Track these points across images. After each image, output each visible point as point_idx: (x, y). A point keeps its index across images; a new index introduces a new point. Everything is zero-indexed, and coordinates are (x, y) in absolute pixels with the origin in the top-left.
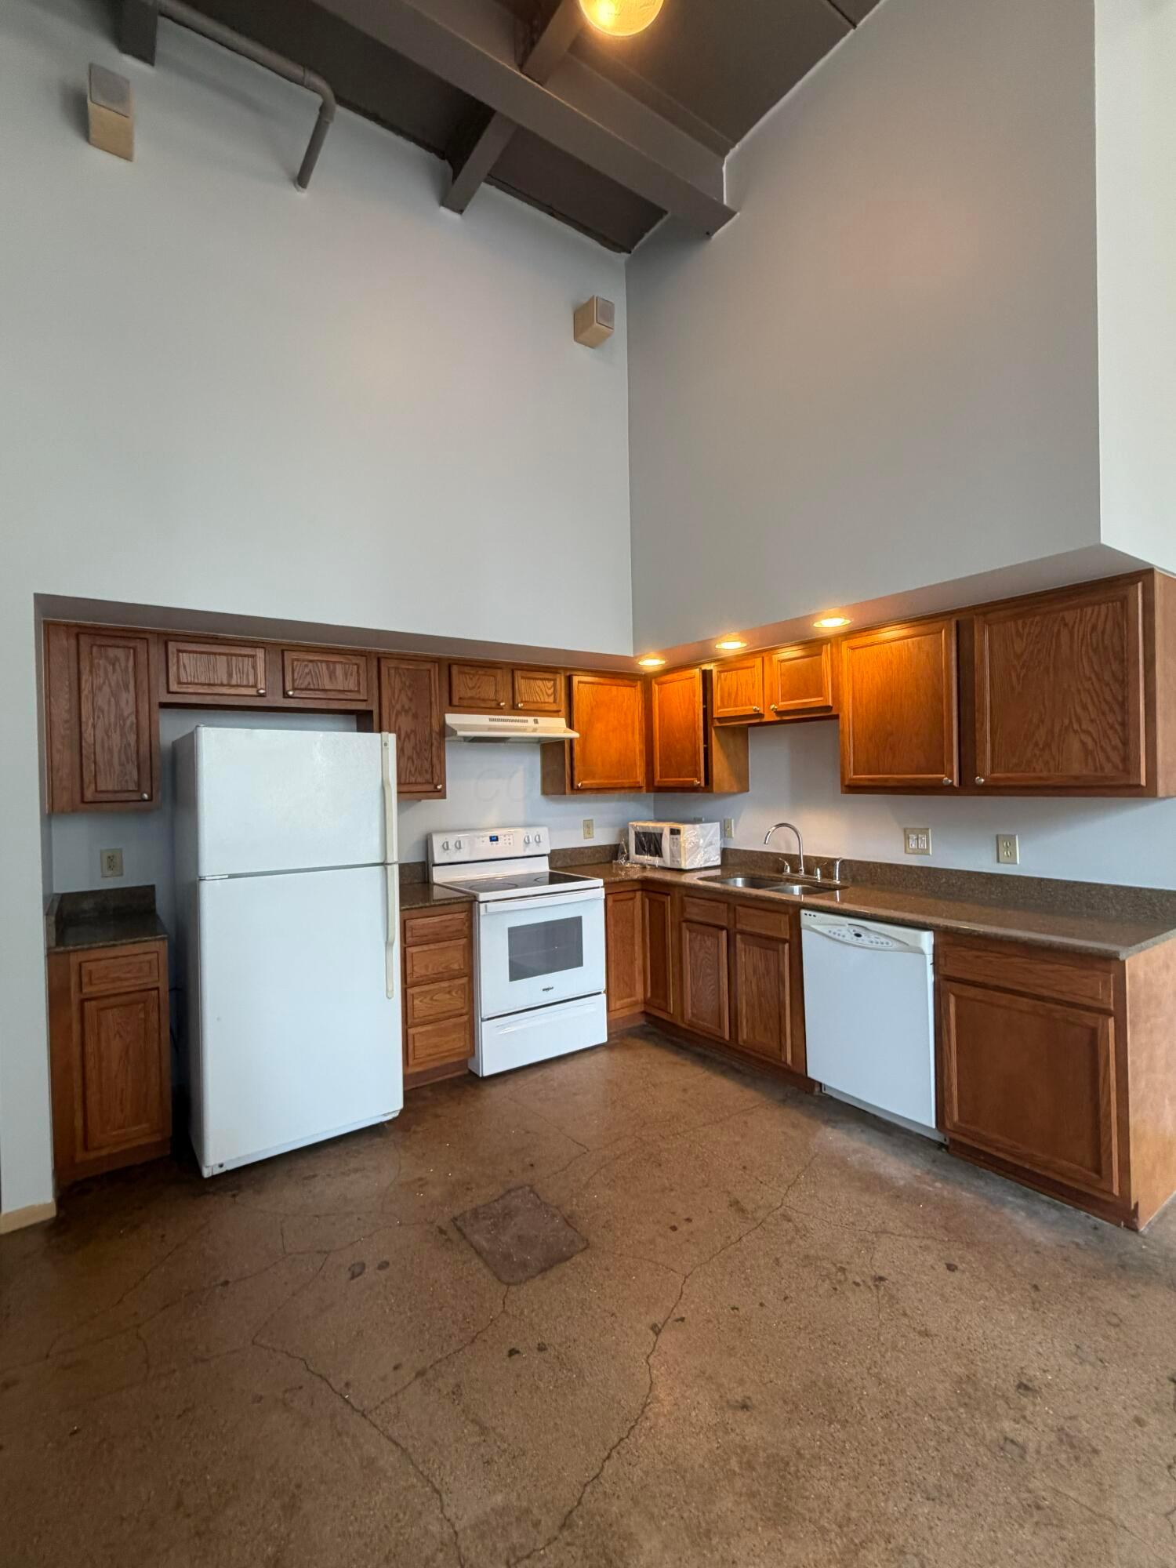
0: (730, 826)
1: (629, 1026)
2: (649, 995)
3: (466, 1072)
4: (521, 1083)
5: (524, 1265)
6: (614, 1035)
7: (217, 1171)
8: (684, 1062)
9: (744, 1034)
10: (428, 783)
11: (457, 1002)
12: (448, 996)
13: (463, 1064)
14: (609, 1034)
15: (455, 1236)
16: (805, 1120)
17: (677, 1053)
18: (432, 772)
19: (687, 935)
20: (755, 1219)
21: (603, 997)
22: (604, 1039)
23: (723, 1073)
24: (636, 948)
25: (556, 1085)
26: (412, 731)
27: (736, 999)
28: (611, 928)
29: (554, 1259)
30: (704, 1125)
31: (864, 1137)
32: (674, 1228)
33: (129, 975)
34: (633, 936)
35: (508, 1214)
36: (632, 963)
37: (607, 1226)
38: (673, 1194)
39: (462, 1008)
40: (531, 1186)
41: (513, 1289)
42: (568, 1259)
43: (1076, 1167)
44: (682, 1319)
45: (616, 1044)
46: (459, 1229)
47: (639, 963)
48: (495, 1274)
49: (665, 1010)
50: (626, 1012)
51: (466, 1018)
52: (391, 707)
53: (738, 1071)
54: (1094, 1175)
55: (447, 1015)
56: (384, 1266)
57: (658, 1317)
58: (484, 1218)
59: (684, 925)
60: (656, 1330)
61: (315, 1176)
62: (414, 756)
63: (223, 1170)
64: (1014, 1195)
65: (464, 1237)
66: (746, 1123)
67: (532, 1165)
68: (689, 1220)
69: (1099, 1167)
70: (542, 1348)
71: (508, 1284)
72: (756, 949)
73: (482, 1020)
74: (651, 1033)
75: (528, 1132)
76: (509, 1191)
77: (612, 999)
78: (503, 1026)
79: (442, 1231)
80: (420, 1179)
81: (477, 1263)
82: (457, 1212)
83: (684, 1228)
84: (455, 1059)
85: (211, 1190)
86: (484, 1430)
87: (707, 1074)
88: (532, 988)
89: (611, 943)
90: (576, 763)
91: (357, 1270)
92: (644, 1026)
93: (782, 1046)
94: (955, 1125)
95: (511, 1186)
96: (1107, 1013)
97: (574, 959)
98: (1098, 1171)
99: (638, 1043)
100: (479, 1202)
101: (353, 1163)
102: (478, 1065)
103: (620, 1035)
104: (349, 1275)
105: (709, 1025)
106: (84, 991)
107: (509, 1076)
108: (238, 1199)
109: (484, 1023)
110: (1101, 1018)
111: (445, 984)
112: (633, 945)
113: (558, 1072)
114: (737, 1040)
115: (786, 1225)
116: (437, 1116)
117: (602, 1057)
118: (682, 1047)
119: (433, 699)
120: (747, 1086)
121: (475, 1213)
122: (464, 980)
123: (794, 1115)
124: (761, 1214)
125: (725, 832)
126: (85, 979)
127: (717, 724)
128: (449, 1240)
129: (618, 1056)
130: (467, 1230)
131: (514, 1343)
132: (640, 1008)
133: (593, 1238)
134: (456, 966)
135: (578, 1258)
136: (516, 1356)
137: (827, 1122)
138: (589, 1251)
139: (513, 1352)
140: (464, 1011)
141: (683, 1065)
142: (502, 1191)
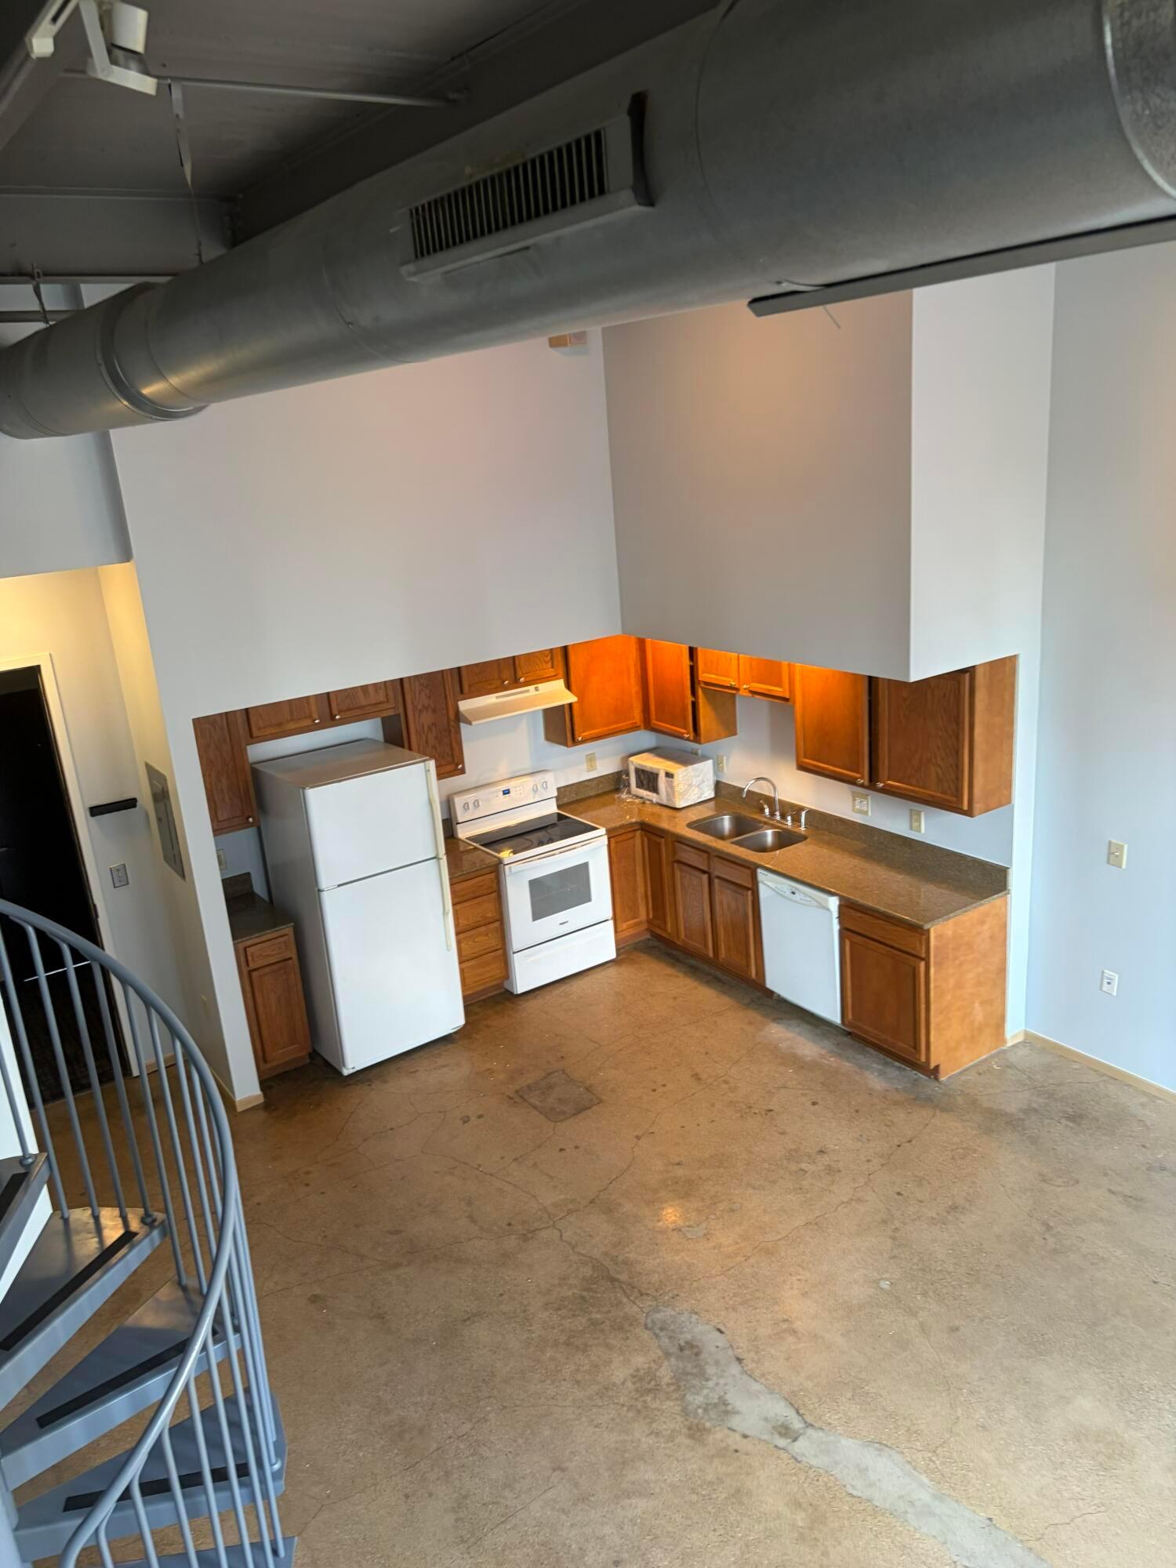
0: (722, 762)
1: (637, 941)
2: (651, 916)
3: (503, 990)
4: (548, 997)
5: (564, 1113)
6: (622, 951)
7: (352, 1071)
8: (679, 974)
9: (723, 953)
10: (449, 763)
11: (493, 941)
12: (486, 938)
13: (500, 986)
14: (618, 950)
15: (518, 1100)
16: (759, 1018)
17: (673, 966)
18: (452, 755)
19: (678, 874)
20: (705, 1083)
21: (611, 923)
22: (612, 955)
23: (708, 983)
24: (638, 878)
25: (575, 998)
26: (433, 724)
27: (716, 928)
28: (615, 866)
29: (580, 1110)
30: (685, 1025)
31: (797, 1030)
32: (654, 1090)
33: (273, 953)
34: (635, 869)
35: (550, 1087)
36: (635, 890)
37: (613, 1090)
38: (656, 1071)
39: (497, 945)
40: (563, 1070)
41: (558, 1124)
42: (590, 1108)
43: (906, 1046)
44: (653, 1133)
45: (624, 959)
46: (522, 1097)
47: (641, 890)
48: (547, 1117)
49: (665, 930)
50: (632, 931)
51: (500, 952)
52: (415, 708)
53: (719, 980)
54: (913, 1050)
55: (487, 951)
56: (480, 1117)
57: (639, 1133)
58: (535, 1090)
59: (676, 865)
60: (638, 1138)
61: (417, 1071)
62: (437, 745)
63: (354, 1070)
64: (878, 1064)
65: (525, 1100)
66: (715, 1022)
67: (562, 1057)
68: (664, 1085)
69: (916, 1047)
70: (577, 1147)
71: (555, 1122)
72: (729, 892)
73: (514, 953)
74: (654, 947)
75: (557, 1035)
76: (549, 1074)
77: (619, 922)
78: (529, 956)
79: (510, 1098)
80: (489, 1069)
81: (535, 1113)
82: (518, 1087)
83: (661, 1090)
84: (494, 983)
85: (352, 1082)
86: (551, 1177)
87: (695, 984)
88: (552, 923)
89: (615, 878)
90: (576, 720)
91: (466, 1119)
92: (649, 940)
93: (748, 965)
94: (849, 1022)
95: (550, 1071)
96: (923, 959)
97: (584, 897)
98: (915, 1048)
99: (644, 957)
100: (530, 1081)
101: (440, 1062)
102: (512, 984)
103: (627, 951)
104: (462, 1122)
105: (697, 945)
106: (251, 965)
107: (538, 992)
108: (373, 1086)
109: (515, 955)
110: (917, 960)
111: (483, 929)
112: (635, 875)
113: (576, 986)
114: (718, 958)
115: (724, 1086)
116: (488, 1027)
117: (612, 971)
118: (678, 961)
119: (448, 693)
120: (724, 993)
121: (529, 1087)
122: (497, 924)
123: (754, 1015)
124: (709, 1081)
125: (718, 767)
126: (250, 958)
127: (703, 685)
128: (515, 1102)
129: (626, 971)
130: (526, 1097)
131: (562, 1146)
132: (645, 926)
133: (604, 1098)
134: (490, 915)
135: (594, 1108)
136: (563, 1152)
137: (775, 1020)
138: (601, 1104)
139: (562, 1150)
140: (498, 947)
141: (677, 977)
142: (544, 1074)
